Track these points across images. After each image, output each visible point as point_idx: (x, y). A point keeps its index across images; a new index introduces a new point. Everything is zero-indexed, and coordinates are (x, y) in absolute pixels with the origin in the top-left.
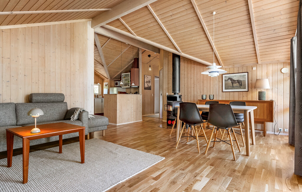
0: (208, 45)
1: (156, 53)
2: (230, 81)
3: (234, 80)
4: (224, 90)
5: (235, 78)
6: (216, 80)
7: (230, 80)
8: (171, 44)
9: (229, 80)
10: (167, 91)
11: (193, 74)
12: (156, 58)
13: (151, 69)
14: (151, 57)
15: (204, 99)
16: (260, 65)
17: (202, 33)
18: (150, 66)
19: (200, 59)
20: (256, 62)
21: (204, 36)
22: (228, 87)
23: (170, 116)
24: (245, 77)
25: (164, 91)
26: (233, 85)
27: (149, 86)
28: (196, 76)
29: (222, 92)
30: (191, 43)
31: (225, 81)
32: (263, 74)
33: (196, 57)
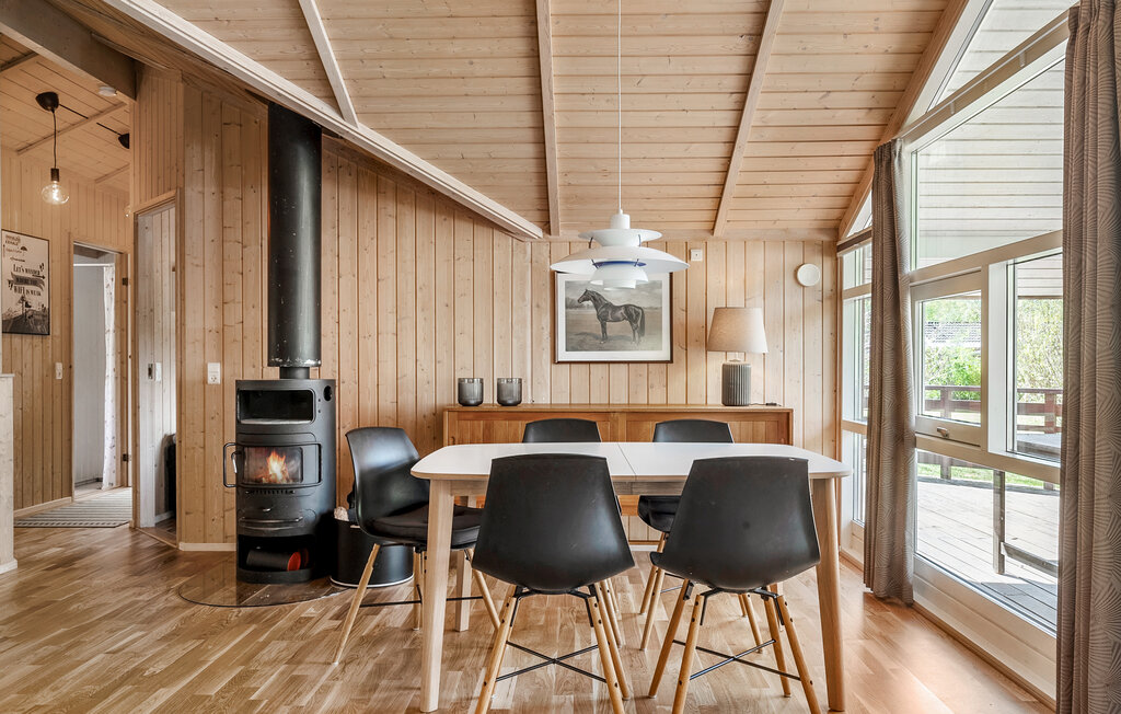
0: (524, 104)
1: (116, 88)
2: (589, 310)
3: (609, 305)
4: (563, 355)
5: (616, 298)
6: (524, 300)
7: (590, 303)
8: (297, 49)
9: (586, 303)
10: (211, 351)
11: (391, 258)
12: (93, 123)
13: (63, 194)
14: (59, 110)
15: (473, 402)
16: (718, 239)
17: (517, 26)
18: (55, 174)
19: (454, 174)
20: (710, 226)
21: (521, 46)
22: (582, 337)
23: (267, 516)
24: (657, 291)
25: (189, 349)
26: (604, 332)
27: (35, 307)
28: (410, 266)
29: (554, 361)
30: (435, 71)
31: (567, 307)
32: (731, 282)
33: (434, 160)
